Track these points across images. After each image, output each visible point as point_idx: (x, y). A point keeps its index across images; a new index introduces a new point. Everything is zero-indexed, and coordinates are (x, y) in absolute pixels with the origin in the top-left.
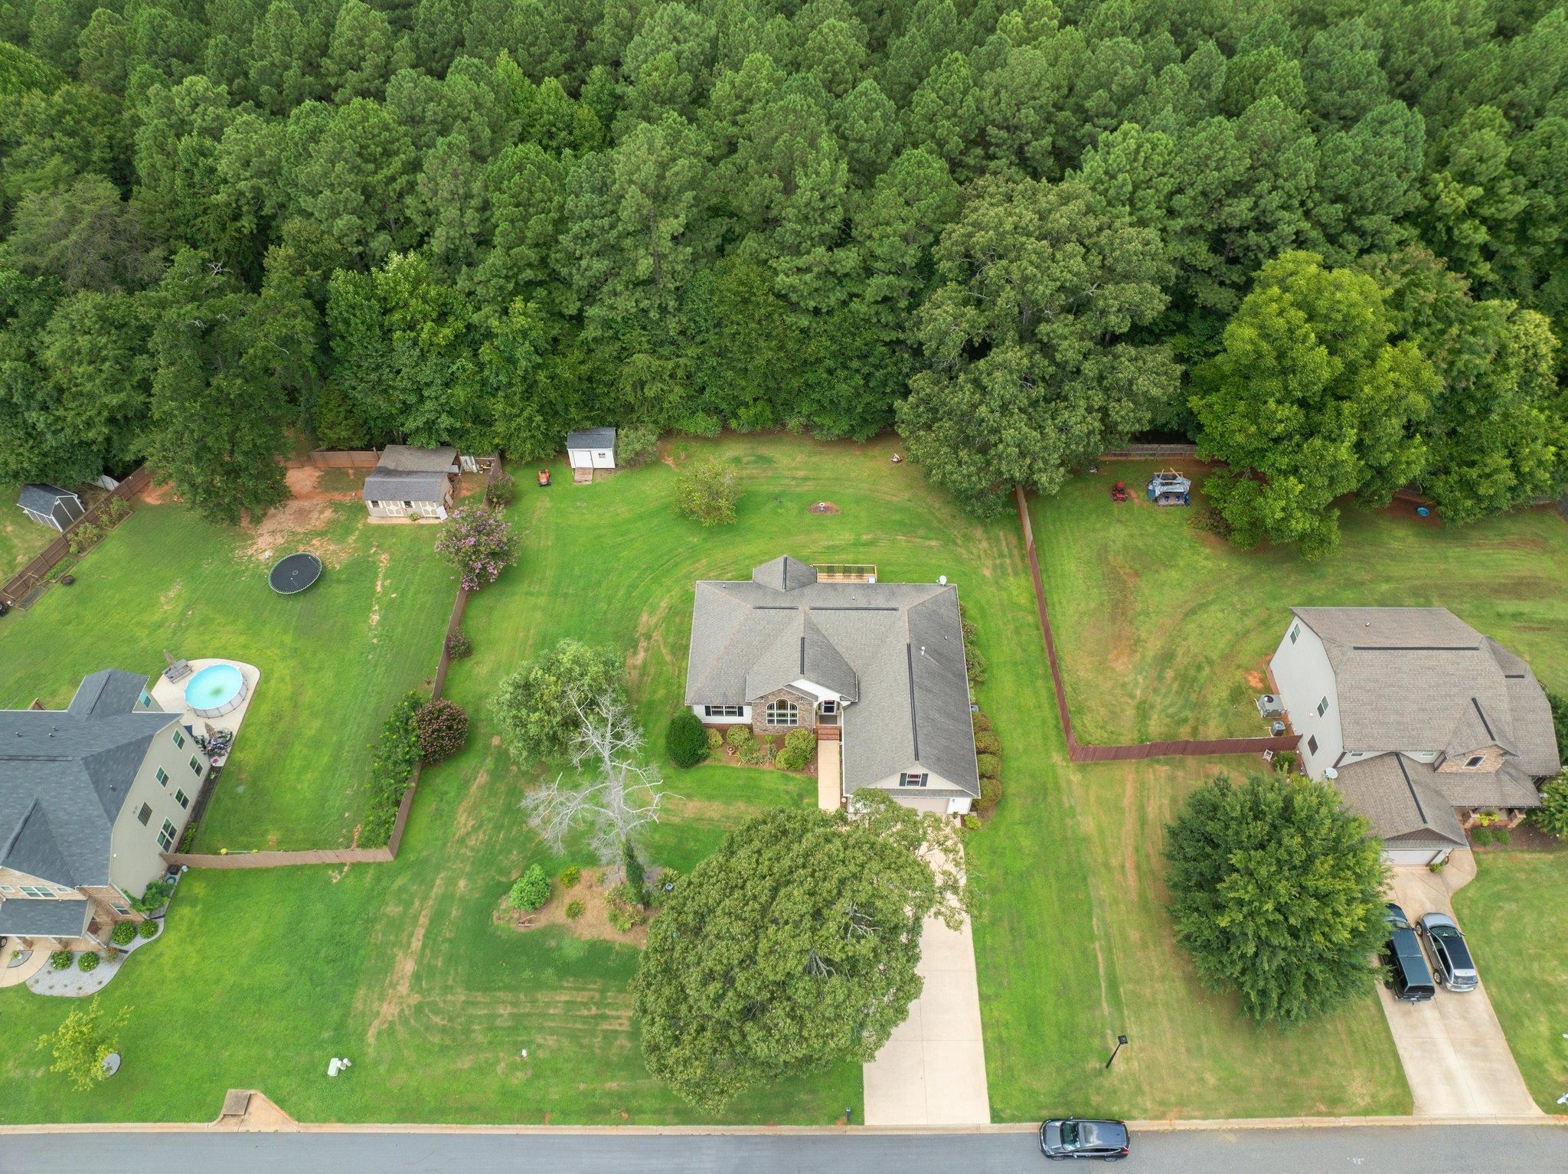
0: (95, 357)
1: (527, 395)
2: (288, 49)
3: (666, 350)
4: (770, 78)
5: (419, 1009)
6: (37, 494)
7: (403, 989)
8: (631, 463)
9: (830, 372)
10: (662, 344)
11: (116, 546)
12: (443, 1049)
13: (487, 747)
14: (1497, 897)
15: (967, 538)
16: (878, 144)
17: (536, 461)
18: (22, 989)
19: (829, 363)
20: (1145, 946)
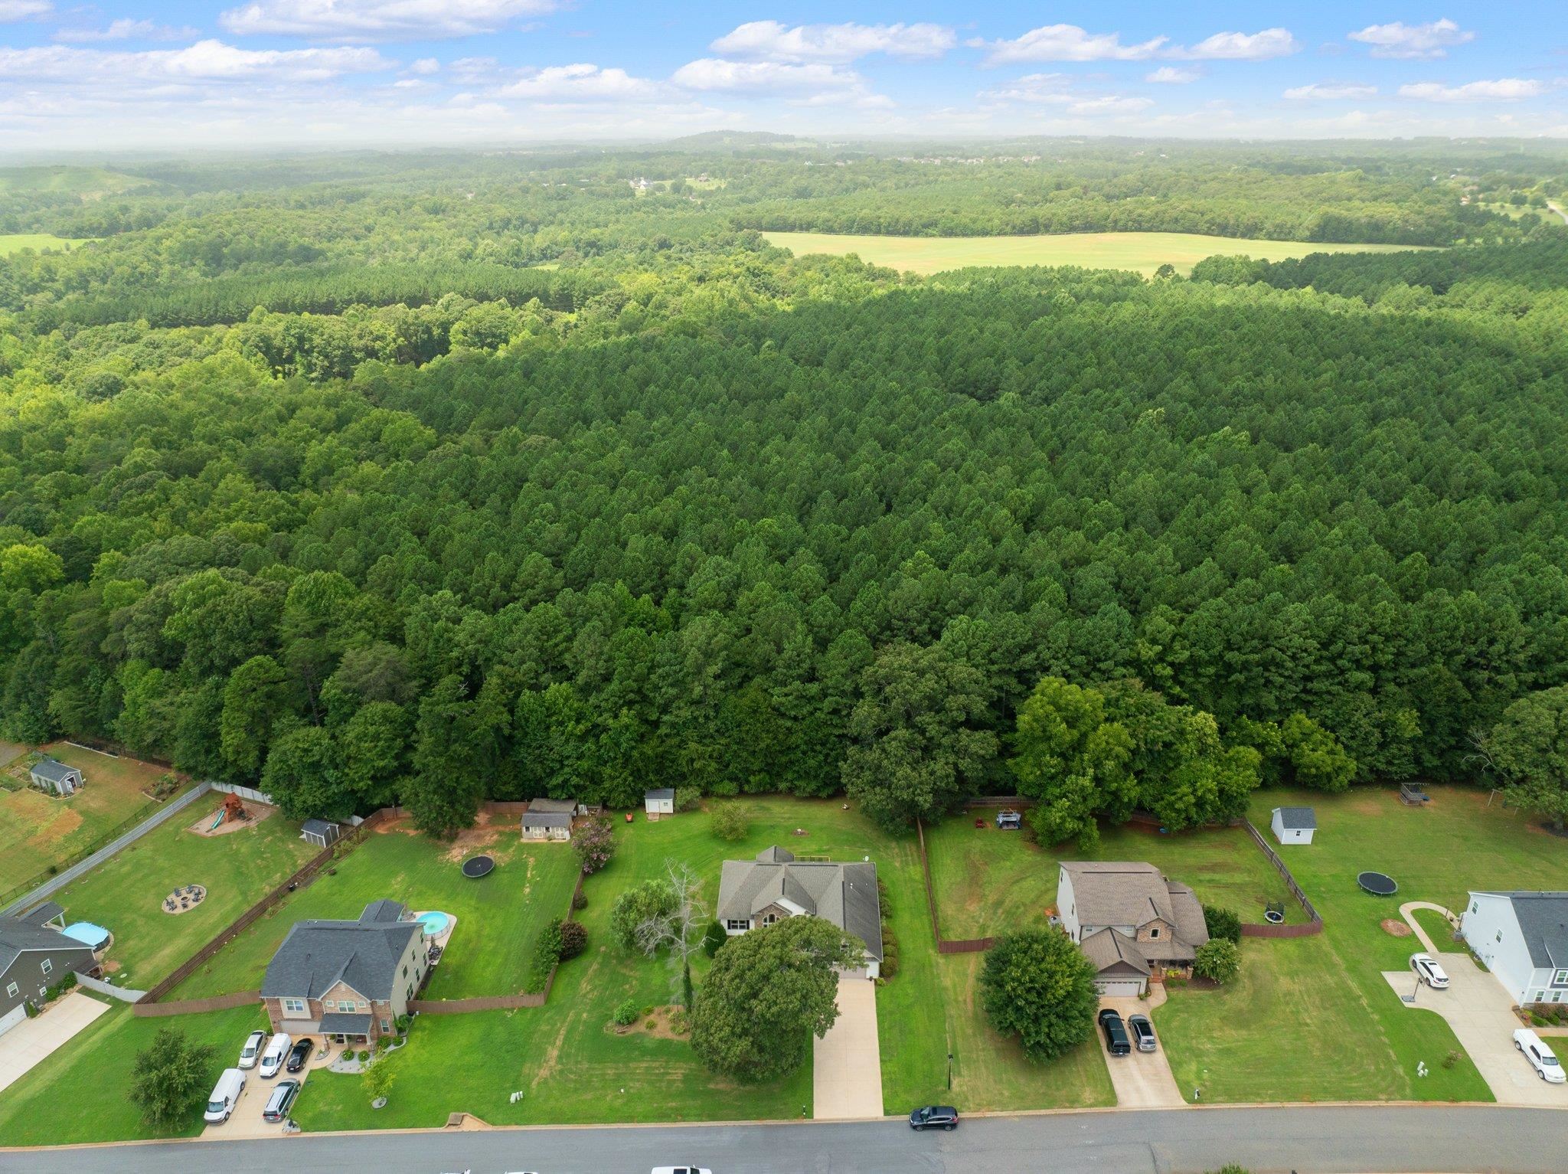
0: (376, 737)
1: (625, 766)
2: (494, 578)
3: (707, 741)
4: (769, 595)
5: (561, 1072)
6: (316, 823)
7: (552, 1063)
8: (682, 809)
9: (804, 753)
10: (705, 737)
11: (361, 855)
12: (576, 1090)
13: (598, 952)
14: (1178, 1010)
15: (886, 847)
16: (830, 628)
17: (626, 808)
18: (325, 1070)
19: (804, 747)
20: (974, 1035)
